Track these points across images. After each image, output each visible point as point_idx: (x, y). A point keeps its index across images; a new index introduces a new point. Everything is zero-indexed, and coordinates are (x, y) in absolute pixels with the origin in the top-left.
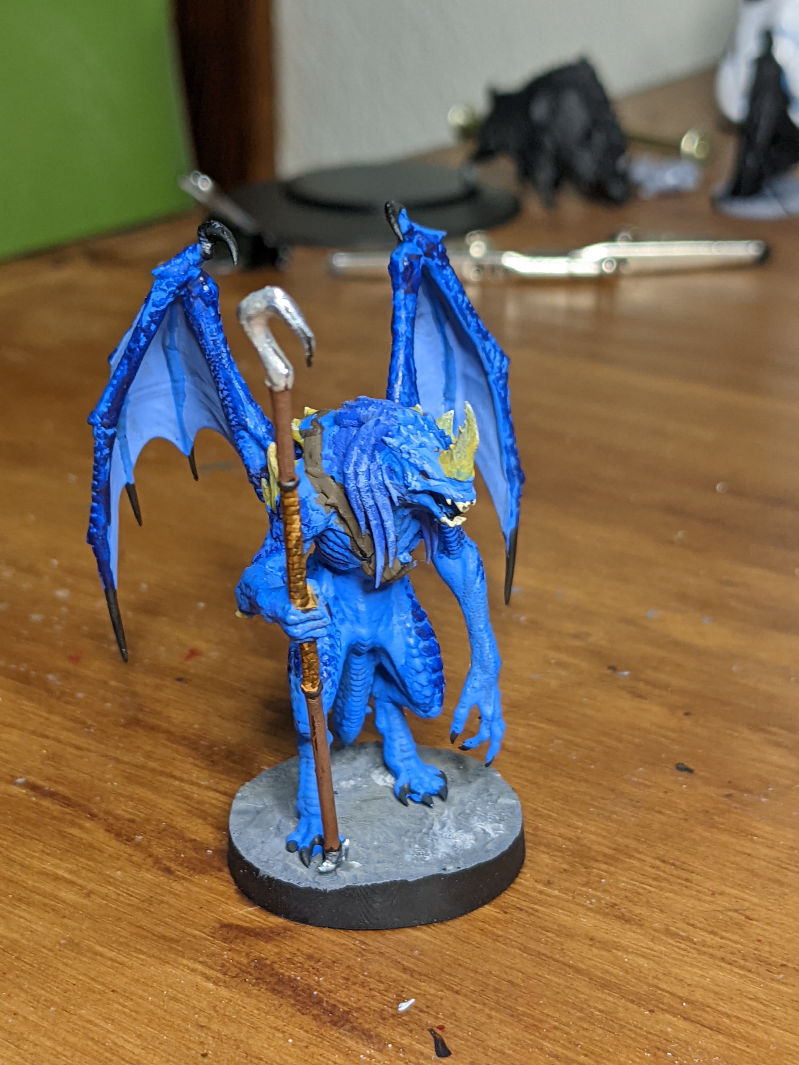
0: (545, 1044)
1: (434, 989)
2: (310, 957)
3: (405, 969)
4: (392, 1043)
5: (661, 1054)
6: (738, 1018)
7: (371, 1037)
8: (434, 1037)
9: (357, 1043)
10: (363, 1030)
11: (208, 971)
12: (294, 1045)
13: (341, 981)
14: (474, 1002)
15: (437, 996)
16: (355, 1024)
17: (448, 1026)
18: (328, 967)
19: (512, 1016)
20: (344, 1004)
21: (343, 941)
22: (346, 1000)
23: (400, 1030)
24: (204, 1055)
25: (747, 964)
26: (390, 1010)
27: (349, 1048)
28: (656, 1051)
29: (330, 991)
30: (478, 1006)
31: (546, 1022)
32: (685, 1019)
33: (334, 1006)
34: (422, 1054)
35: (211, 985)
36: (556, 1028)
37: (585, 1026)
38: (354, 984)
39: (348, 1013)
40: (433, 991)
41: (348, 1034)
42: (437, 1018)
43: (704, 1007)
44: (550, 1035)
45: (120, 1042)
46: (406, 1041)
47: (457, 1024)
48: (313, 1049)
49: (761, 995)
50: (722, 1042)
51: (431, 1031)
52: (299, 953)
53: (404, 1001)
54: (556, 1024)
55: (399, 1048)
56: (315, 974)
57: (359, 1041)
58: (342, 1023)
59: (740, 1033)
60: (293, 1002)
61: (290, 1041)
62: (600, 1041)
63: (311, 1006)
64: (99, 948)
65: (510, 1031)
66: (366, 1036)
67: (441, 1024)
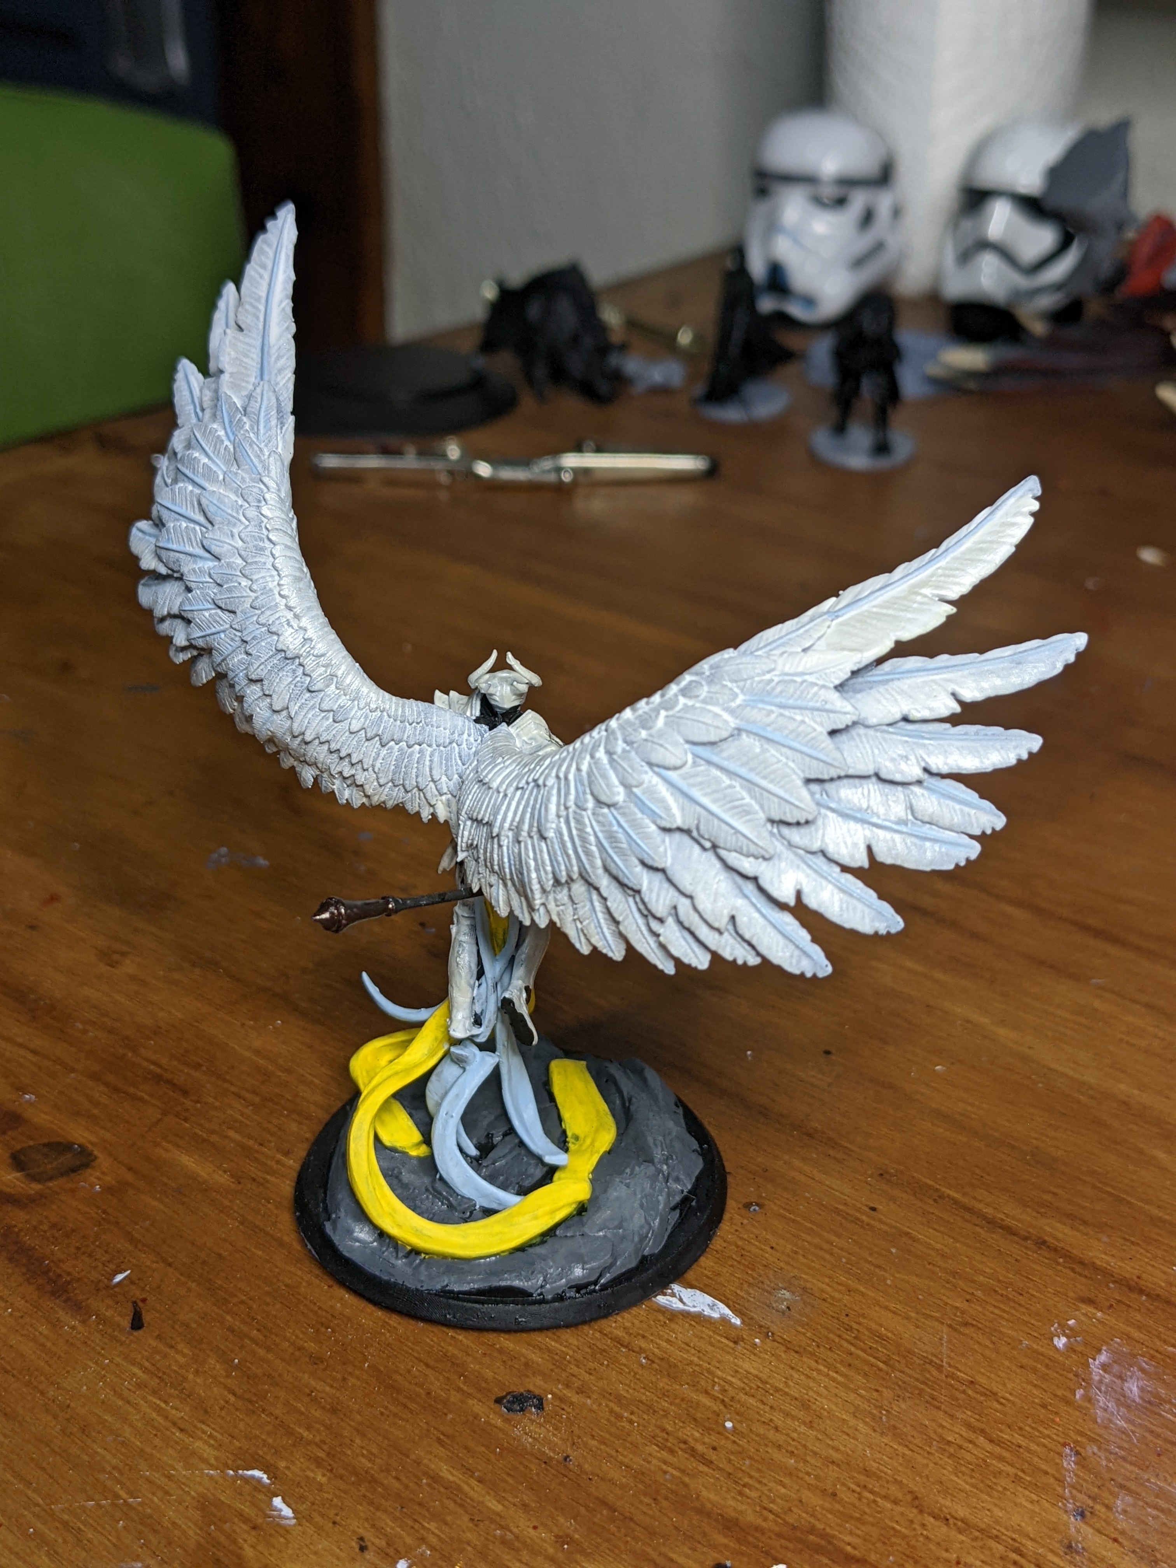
0: (229, 1318)
1: (151, 1260)
2: (54, 1226)
3: (133, 1241)
4: (97, 1316)
5: (323, 1330)
7: (80, 1308)
8: (135, 1309)
12: (11, 1315)
13: (74, 1251)
14: (181, 1274)
15: (151, 1268)
17: (151, 1299)
18: (67, 1236)
19: (209, 1289)
20: (69, 1274)
21: (88, 1210)
22: (71, 1270)
26: (106, 1281)
28: (320, 1327)
30: (182, 1278)
31: (235, 1296)
33: (60, 1276)
34: (119, 1326)
36: (242, 1302)
37: (268, 1300)
38: (84, 1253)
39: (69, 1283)
40: (148, 1263)
42: (143, 1289)
44: (235, 1309)
47: (160, 1297)
48: (27, 1319)
51: (135, 1303)
52: (45, 1221)
53: (121, 1273)
54: (244, 1298)
55: (101, 1319)
56: (53, 1243)
60: (24, 1270)
61: (10, 1310)
62: (275, 1317)
65: (201, 1304)
66: (78, 1308)
67: (144, 1296)
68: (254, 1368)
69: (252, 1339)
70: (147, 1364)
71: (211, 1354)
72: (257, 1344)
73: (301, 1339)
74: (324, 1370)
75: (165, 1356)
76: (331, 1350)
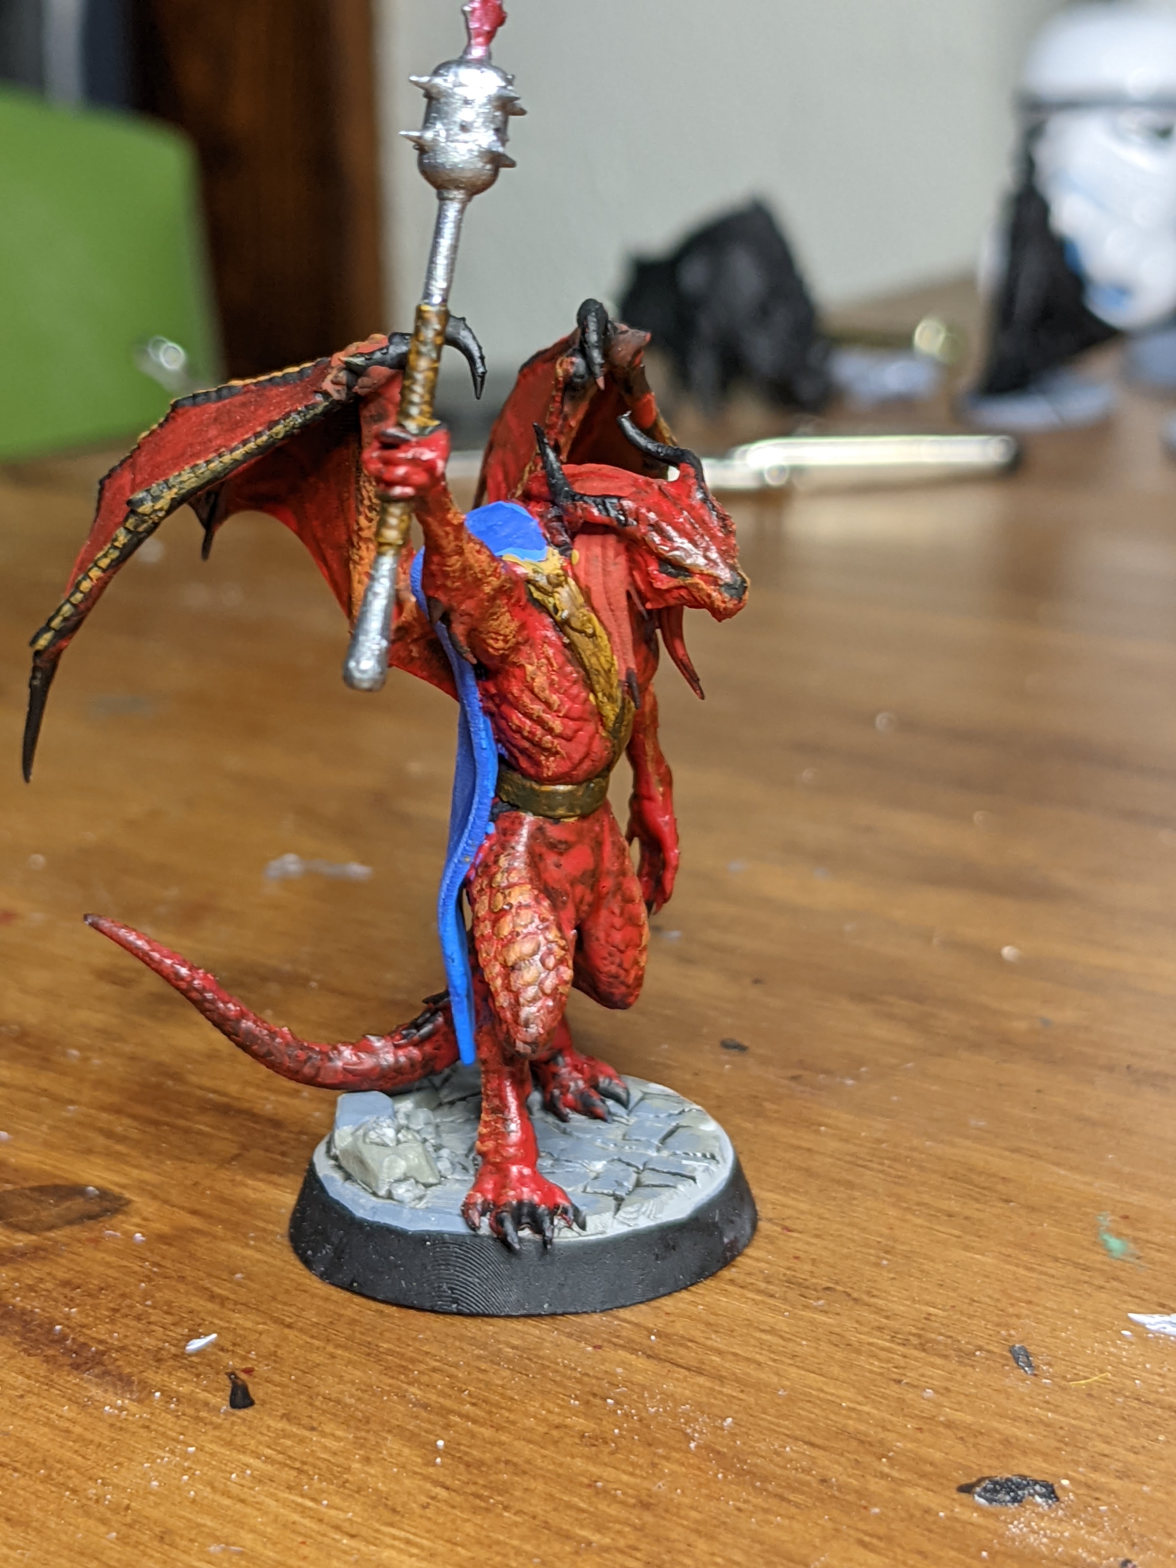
0: (412, 1389)
1: (253, 1321)
3: (212, 1297)
4: (163, 1391)
5: (598, 1401)
6: (735, 1354)
8: (234, 1382)
9: (106, 1391)
10: (120, 1374)
13: (106, 1313)
14: (312, 1337)
15: (256, 1331)
16: (110, 1367)
17: (262, 1369)
18: (92, 1295)
19: (369, 1355)
20: (101, 1342)
21: (125, 1263)
23: (179, 1374)
25: (771, 1287)
26: (173, 1350)
27: (90, 1398)
28: (591, 1398)
29: (83, 1326)
30: (317, 1343)
31: (421, 1362)
32: (649, 1357)
34: (206, 1404)
36: (434, 1370)
37: (484, 1366)
38: (126, 1316)
39: (103, 1353)
40: (249, 1324)
41: (94, 1380)
42: (245, 1358)
43: (685, 1341)
44: (424, 1379)
46: (184, 1389)
49: (783, 1326)
50: (700, 1386)
51: (229, 1375)
53: (199, 1337)
54: (437, 1364)
55: (171, 1397)
56: (67, 1305)
57: (111, 1389)
58: (89, 1366)
59: (734, 1374)
62: (502, 1386)
63: (46, 1345)
65: (358, 1373)
66: (123, 1382)
67: (250, 1366)
68: (475, 1453)
69: (466, 1417)
70: (268, 1452)
71: (390, 1437)
72: (475, 1422)
73: (559, 1414)
74: (612, 1453)
75: (302, 1441)
76: (620, 1428)
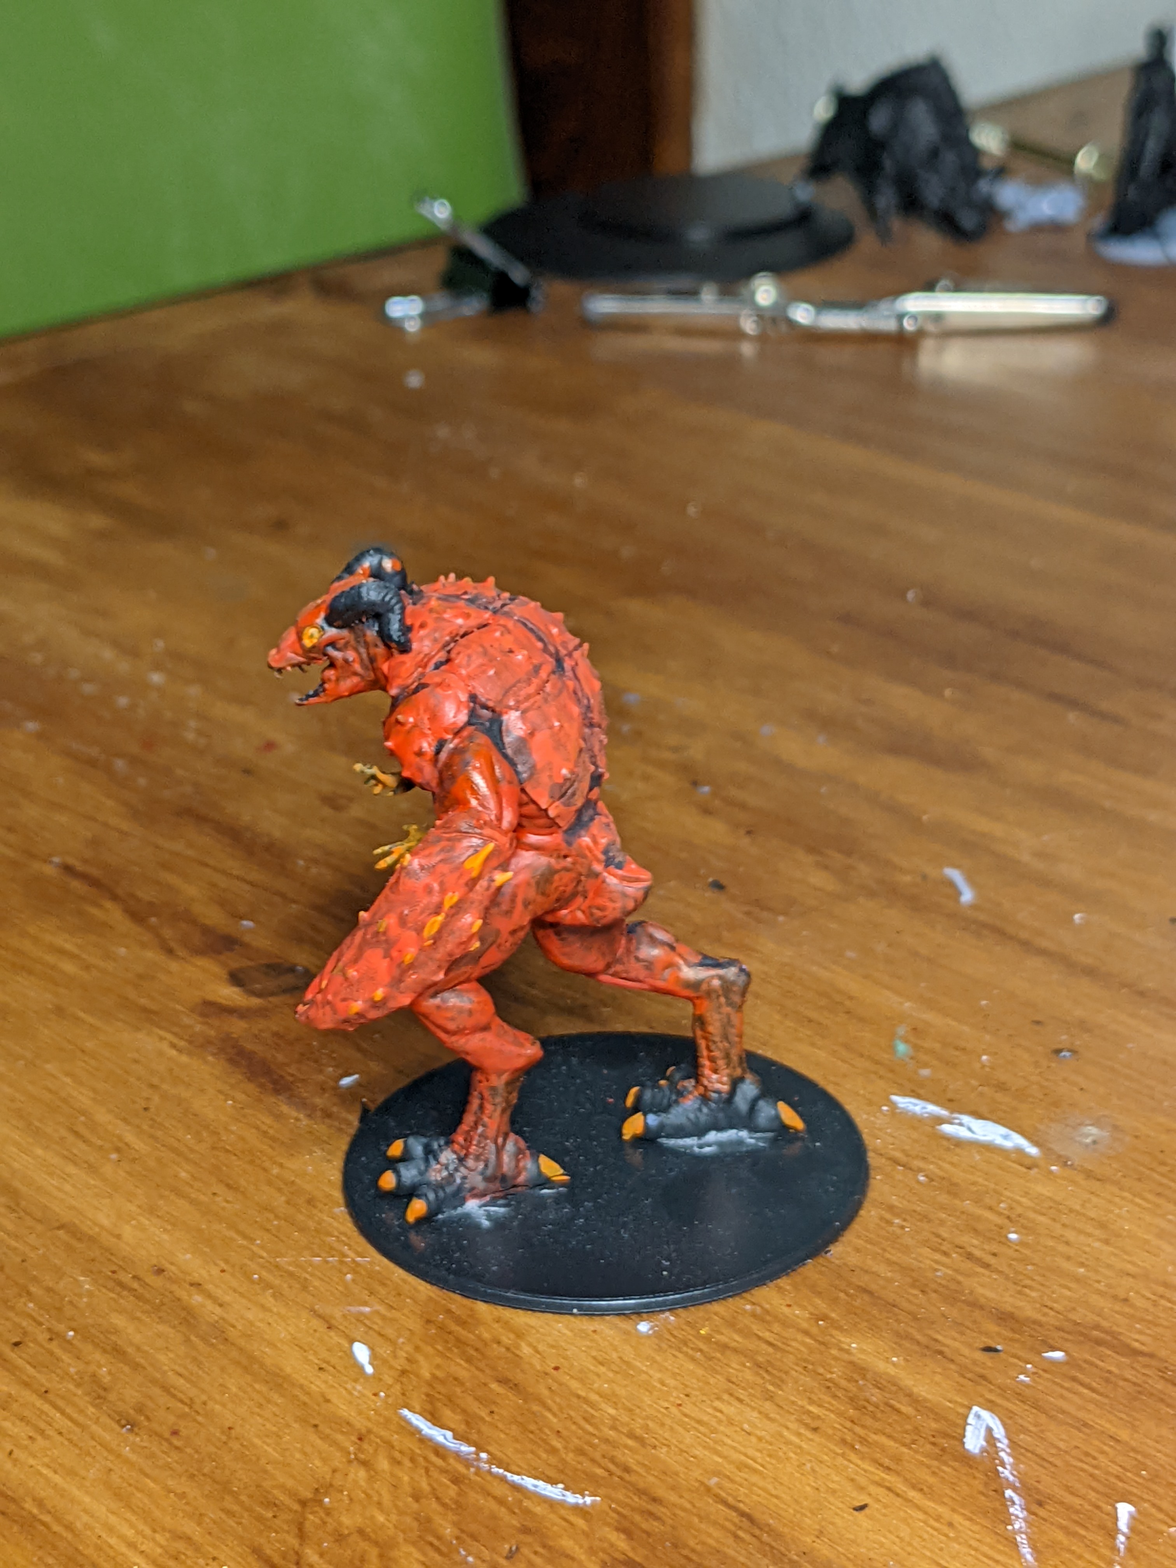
7: (305, 1104)
9: (291, 1108)
10: (300, 1098)
11: (175, 1040)
12: (233, 1107)
16: (295, 1093)
22: (294, 1072)
23: (333, 1100)
24: (146, 1109)
26: (332, 1083)
27: (281, 1112)
29: (283, 1064)
33: (283, 1077)
35: (174, 1053)
39: (293, 1083)
41: (286, 1100)
42: (372, 1091)
45: (75, 1094)
46: (335, 1110)
48: (249, 1110)
51: (363, 1102)
52: (266, 1030)
53: (348, 1076)
56: (275, 1049)
57: (294, 1107)
58: (283, 1091)
60: (245, 1070)
61: (230, 1102)
63: (261, 1076)
64: (82, 1014)
66: (302, 1103)
67: (374, 1097)
